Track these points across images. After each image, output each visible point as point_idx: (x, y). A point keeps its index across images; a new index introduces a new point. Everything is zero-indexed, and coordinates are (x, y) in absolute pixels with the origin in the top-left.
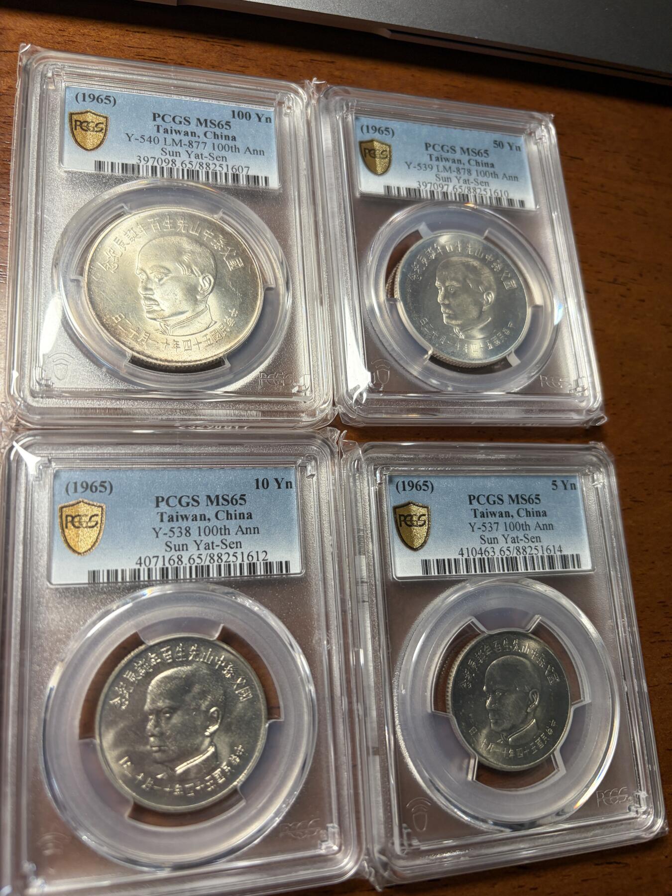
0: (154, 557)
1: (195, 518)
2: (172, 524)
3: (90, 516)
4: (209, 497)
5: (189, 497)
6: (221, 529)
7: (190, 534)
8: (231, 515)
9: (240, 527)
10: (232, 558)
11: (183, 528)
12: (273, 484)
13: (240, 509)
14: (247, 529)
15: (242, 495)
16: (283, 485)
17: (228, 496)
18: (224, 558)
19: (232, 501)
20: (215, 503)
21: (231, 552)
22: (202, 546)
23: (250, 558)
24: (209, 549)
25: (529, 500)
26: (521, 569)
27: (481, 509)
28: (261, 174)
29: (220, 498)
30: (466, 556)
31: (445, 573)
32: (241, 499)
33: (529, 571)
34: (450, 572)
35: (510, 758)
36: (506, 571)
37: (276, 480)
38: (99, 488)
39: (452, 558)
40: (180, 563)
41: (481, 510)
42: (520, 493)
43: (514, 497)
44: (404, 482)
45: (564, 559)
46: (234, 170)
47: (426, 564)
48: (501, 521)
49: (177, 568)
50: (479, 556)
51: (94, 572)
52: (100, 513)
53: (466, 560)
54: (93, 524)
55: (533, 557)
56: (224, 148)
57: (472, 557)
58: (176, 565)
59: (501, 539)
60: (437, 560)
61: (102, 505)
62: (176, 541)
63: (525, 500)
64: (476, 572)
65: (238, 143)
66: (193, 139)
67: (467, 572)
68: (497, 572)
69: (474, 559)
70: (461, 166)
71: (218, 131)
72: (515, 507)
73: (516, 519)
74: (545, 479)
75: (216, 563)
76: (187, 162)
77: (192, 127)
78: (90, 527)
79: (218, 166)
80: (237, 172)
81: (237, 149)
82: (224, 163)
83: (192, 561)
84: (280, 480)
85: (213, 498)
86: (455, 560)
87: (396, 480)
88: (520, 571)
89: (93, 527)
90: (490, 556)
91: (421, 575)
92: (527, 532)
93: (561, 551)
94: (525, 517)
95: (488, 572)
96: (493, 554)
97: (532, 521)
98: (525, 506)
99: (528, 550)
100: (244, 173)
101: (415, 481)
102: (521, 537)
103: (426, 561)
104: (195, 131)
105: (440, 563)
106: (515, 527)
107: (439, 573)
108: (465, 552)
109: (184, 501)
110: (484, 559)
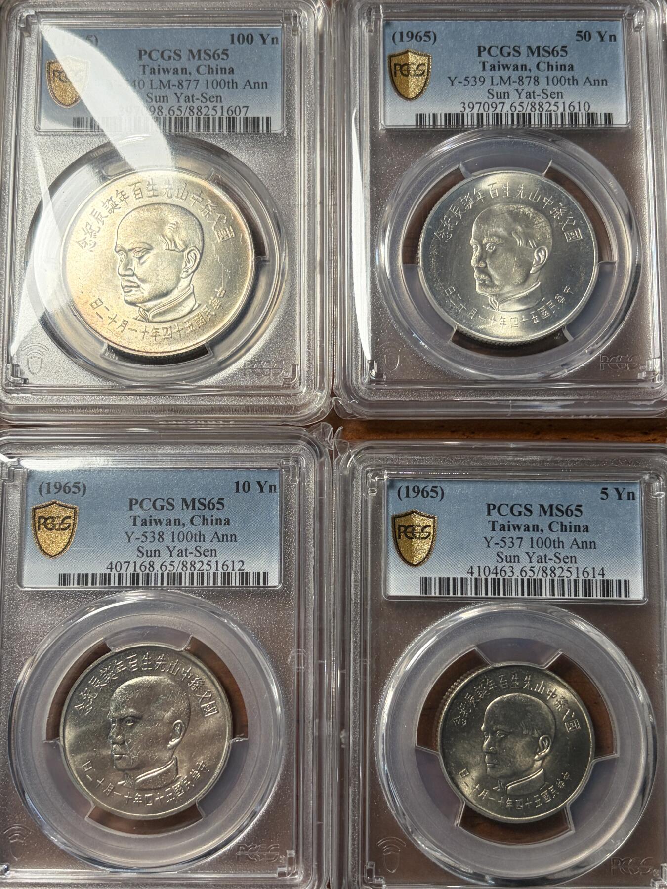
3: (62, 518)
10: (206, 567)
23: (225, 568)
25: (567, 512)
26: (546, 594)
27: (501, 520)
28: (262, 115)
30: (476, 575)
31: (448, 593)
33: (556, 596)
34: (454, 593)
35: (507, 809)
36: (526, 596)
39: (459, 577)
41: (501, 522)
42: (555, 504)
43: (546, 508)
44: (407, 488)
45: (606, 586)
46: (230, 112)
47: (425, 583)
48: (526, 536)
49: (148, 574)
50: (493, 576)
51: (65, 575)
52: (72, 515)
53: (476, 579)
54: (66, 526)
55: (563, 580)
56: (219, 84)
57: (483, 577)
58: (147, 571)
59: (524, 558)
60: (440, 579)
61: (75, 506)
63: (562, 512)
64: (486, 594)
65: (236, 77)
66: (184, 77)
67: (476, 594)
68: (514, 596)
69: (486, 580)
70: (525, 74)
71: (213, 63)
72: (547, 519)
73: (547, 534)
74: (592, 487)
75: (189, 571)
76: (175, 109)
77: (184, 62)
78: (63, 530)
79: (211, 109)
80: (234, 115)
81: (234, 85)
82: (219, 105)
83: (163, 568)
86: (462, 579)
87: (399, 485)
88: (544, 596)
89: (65, 529)
90: (507, 577)
91: (418, 594)
92: (559, 550)
93: (603, 575)
94: (559, 532)
95: (502, 595)
96: (511, 574)
97: (567, 538)
98: (560, 519)
99: (558, 572)
100: (242, 115)
101: (422, 487)
102: (551, 555)
103: (426, 578)
104: (187, 66)
105: (444, 583)
106: (544, 543)
107: (440, 593)
108: (476, 570)
110: (499, 579)
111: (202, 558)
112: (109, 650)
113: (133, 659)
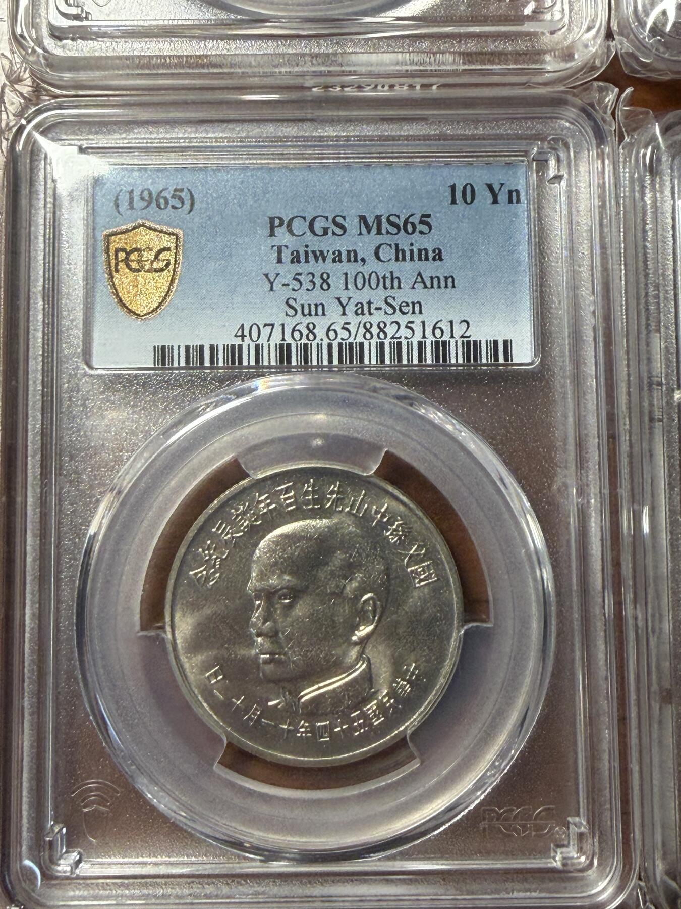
0: (265, 325)
1: (338, 258)
2: (298, 268)
3: (155, 250)
4: (363, 219)
5: (327, 218)
6: (384, 278)
7: (329, 286)
8: (403, 252)
9: (420, 274)
10: (404, 332)
11: (317, 275)
12: (483, 196)
13: (420, 242)
14: (432, 278)
15: (423, 216)
16: (503, 197)
17: (398, 216)
18: (391, 330)
19: (406, 227)
20: (374, 231)
21: (403, 320)
22: (351, 308)
23: (438, 332)
24: (363, 314)
29: (384, 220)
32: (421, 222)
37: (490, 187)
38: (172, 202)
40: (311, 337)
49: (306, 345)
51: (163, 348)
52: (173, 246)
54: (162, 264)
58: (304, 341)
61: (175, 231)
62: (303, 298)
78: (156, 271)
83: (332, 334)
84: (496, 188)
85: (370, 220)
89: (162, 270)
109: (319, 225)
111: (398, 317)
112: (247, 476)
113: (287, 491)
